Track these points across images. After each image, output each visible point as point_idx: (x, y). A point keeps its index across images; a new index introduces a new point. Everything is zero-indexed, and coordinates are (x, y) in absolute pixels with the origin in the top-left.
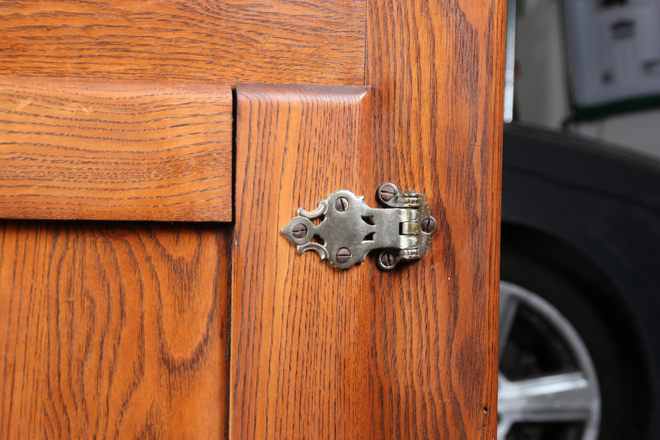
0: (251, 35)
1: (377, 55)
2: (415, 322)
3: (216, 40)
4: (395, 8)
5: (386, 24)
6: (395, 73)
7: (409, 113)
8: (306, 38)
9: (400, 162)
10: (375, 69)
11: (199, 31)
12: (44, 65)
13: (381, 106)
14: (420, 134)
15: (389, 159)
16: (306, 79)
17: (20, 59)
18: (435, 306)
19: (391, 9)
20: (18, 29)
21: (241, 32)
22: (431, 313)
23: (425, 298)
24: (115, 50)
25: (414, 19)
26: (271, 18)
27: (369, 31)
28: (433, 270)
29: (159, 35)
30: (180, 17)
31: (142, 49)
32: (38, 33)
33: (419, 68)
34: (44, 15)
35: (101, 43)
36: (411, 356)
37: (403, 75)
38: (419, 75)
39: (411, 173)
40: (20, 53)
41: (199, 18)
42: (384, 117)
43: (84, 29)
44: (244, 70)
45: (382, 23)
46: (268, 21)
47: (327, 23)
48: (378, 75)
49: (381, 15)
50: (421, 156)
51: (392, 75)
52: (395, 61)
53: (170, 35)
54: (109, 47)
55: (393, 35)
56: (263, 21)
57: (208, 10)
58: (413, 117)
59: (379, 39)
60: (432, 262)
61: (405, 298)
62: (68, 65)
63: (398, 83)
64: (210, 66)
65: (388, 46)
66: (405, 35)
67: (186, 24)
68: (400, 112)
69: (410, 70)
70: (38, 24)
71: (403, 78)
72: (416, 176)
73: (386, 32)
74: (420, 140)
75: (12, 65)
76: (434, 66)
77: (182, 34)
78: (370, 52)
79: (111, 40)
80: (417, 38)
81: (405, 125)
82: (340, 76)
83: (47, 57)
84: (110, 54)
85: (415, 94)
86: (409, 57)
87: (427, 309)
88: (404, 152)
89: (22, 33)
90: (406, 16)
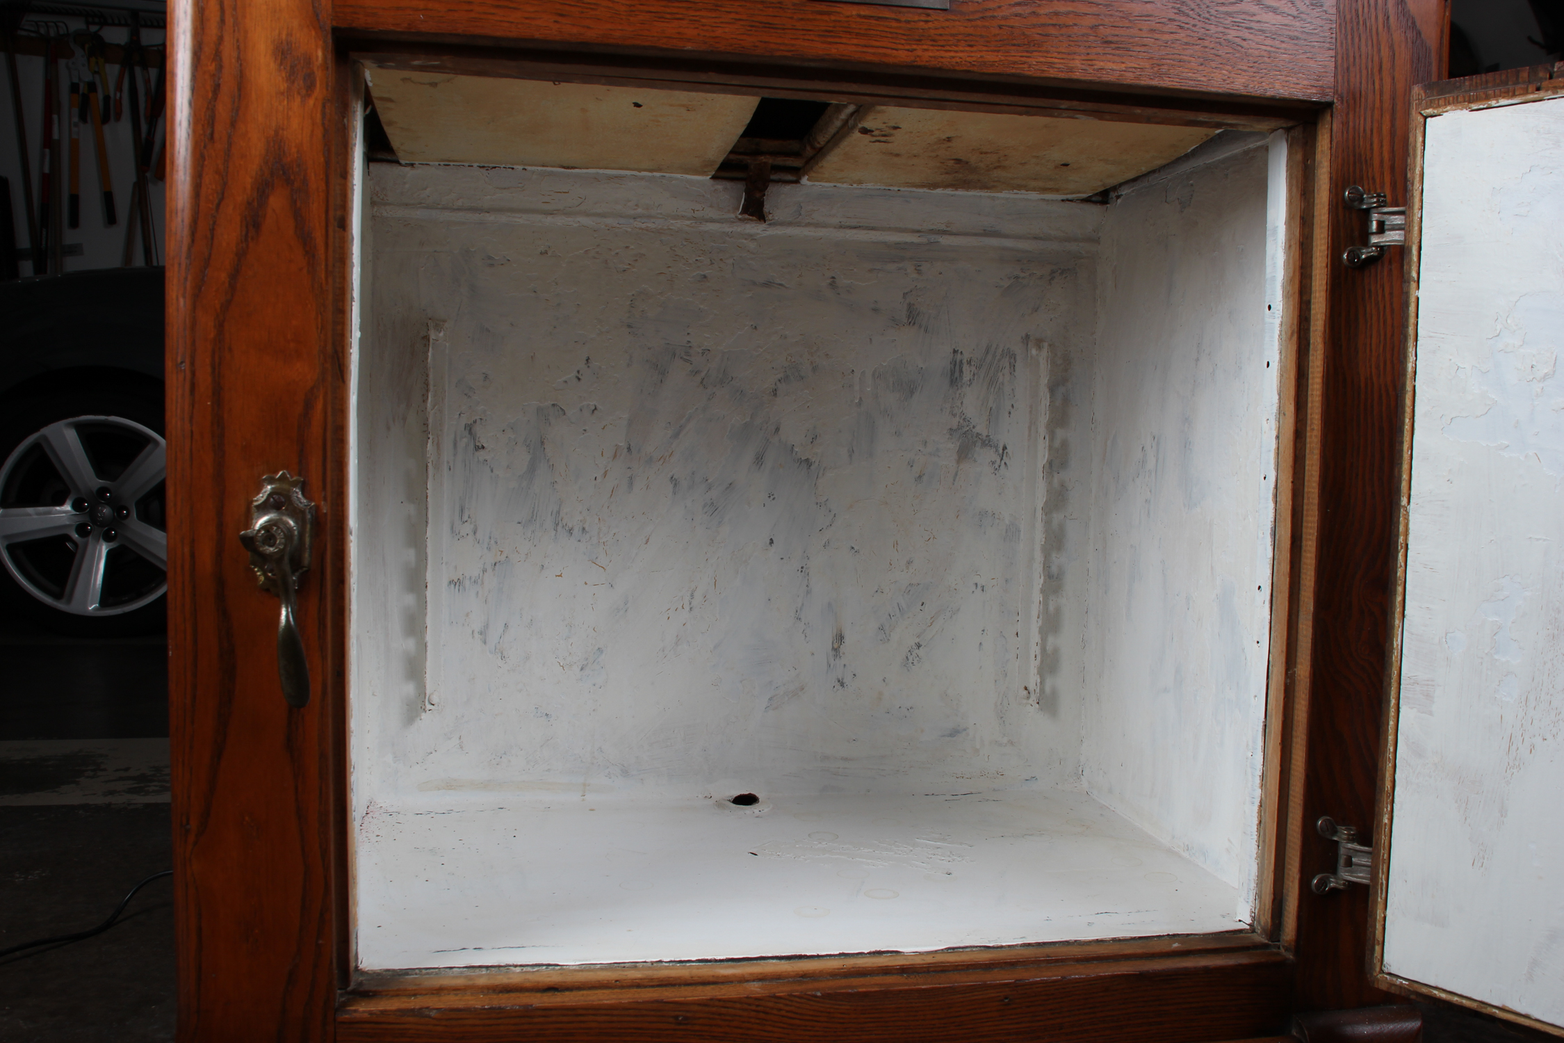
0: (1238, 40)
1: (1345, 66)
2: (1374, 318)
3: (1206, 43)
4: (1361, 23)
5: (1352, 38)
6: (1361, 83)
7: (1372, 122)
8: (1283, 45)
9: (1364, 167)
10: (1343, 77)
11: (1192, 34)
12: (1056, 61)
13: (1347, 114)
14: (1381, 142)
15: (1354, 164)
16: (1284, 84)
17: (1035, 54)
18: (1391, 304)
19: (1358, 23)
20: (1034, 26)
21: (1229, 37)
22: (1388, 310)
23: (1383, 296)
24: (1118, 48)
25: (1377, 34)
26: (1253, 25)
27: (1338, 44)
28: (1391, 270)
29: (1157, 36)
30: (1174, 20)
31: (1143, 49)
32: (1052, 31)
33: (1381, 79)
34: (1057, 14)
35: (1106, 42)
36: (1371, 350)
37: (1367, 85)
38: (1381, 86)
39: (1373, 178)
40: (1035, 49)
41: (1192, 22)
42: (1351, 124)
43: (1092, 28)
44: (1230, 72)
45: (1349, 37)
46: (1251, 28)
47: (1303, 32)
48: (1346, 84)
49: (1349, 28)
50: (1382, 162)
51: (1358, 84)
52: (1360, 72)
53: (1166, 37)
54: (1113, 46)
55: (1359, 48)
56: (1247, 28)
57: (1199, 16)
58: (1375, 125)
59: (1347, 50)
60: (1390, 263)
61: (1367, 296)
62: (1077, 61)
63: (1363, 93)
64: (1201, 68)
65: (1354, 57)
66: (1370, 48)
67: (1181, 27)
68: (1365, 120)
69: (1374, 81)
70: (1051, 22)
71: (1367, 89)
72: (1378, 181)
73: (1353, 43)
74: (1382, 146)
75: (1029, 60)
76: (1394, 79)
77: (1176, 36)
78: (1339, 62)
79: (1115, 39)
80: (1379, 51)
81: (1368, 132)
82: (1313, 83)
83: (1059, 53)
84: (1113, 52)
85: (1377, 104)
86: (1372, 69)
87: (1384, 307)
88: (1368, 158)
89: (1039, 30)
90: (1371, 30)
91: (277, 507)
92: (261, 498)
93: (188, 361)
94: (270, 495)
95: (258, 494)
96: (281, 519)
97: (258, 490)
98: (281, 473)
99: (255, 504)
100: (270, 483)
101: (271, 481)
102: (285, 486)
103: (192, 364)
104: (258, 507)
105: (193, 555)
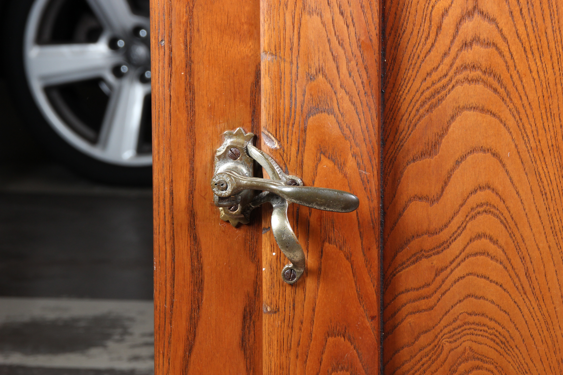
91: (234, 157)
92: (221, 150)
93: (166, 39)
94: (229, 148)
95: (221, 145)
96: (236, 168)
97: (220, 143)
98: (238, 129)
99: (218, 154)
100: (230, 138)
101: (231, 135)
102: (240, 140)
103: (170, 42)
104: (219, 157)
105: (172, 193)
